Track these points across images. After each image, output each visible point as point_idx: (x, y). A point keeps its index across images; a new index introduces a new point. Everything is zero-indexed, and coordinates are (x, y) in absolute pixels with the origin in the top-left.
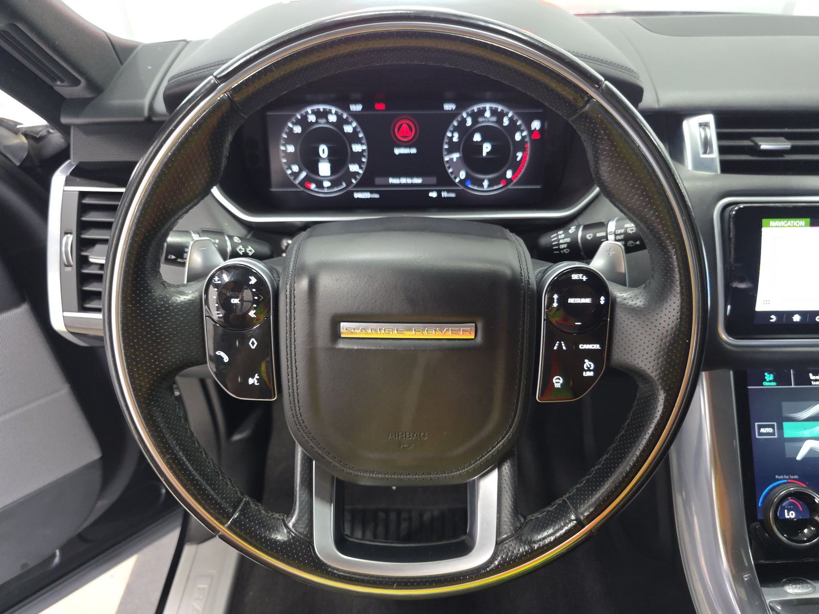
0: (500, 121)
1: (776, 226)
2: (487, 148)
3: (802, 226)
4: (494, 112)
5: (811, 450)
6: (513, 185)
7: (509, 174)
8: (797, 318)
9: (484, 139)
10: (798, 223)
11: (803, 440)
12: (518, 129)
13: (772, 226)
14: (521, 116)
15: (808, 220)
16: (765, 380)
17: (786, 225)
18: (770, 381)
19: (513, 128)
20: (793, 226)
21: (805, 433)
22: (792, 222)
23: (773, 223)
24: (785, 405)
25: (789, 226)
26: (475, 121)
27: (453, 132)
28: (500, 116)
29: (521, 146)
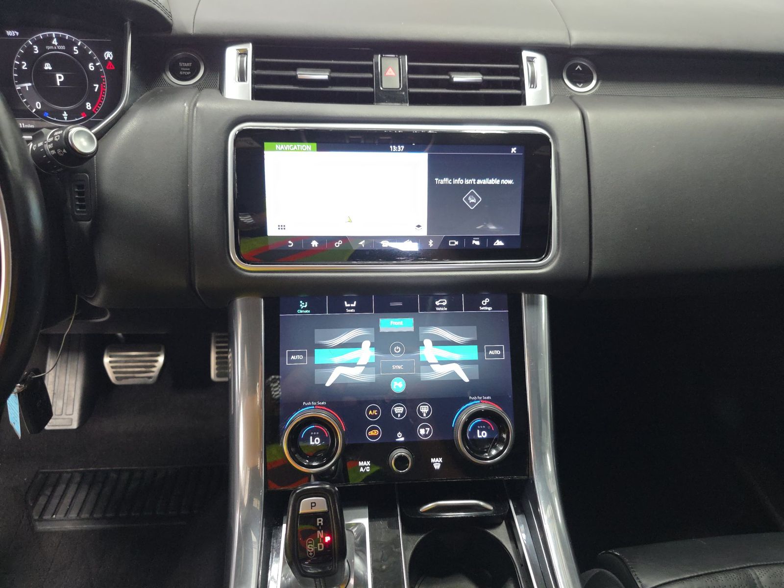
0: (69, 50)
1: (282, 150)
2: (60, 78)
3: (309, 151)
4: (61, 40)
5: (341, 376)
6: (95, 118)
7: (88, 106)
8: (315, 244)
9: (56, 69)
10: (304, 148)
11: (333, 366)
12: (91, 59)
13: (278, 150)
14: (91, 45)
15: (315, 145)
16: (300, 308)
17: (293, 149)
18: (304, 309)
19: (85, 58)
20: (300, 150)
21: (336, 360)
22: (298, 146)
23: (279, 146)
24: (318, 332)
25: (295, 150)
26: (43, 50)
27: (20, 60)
28: (69, 44)
29: (96, 76)
